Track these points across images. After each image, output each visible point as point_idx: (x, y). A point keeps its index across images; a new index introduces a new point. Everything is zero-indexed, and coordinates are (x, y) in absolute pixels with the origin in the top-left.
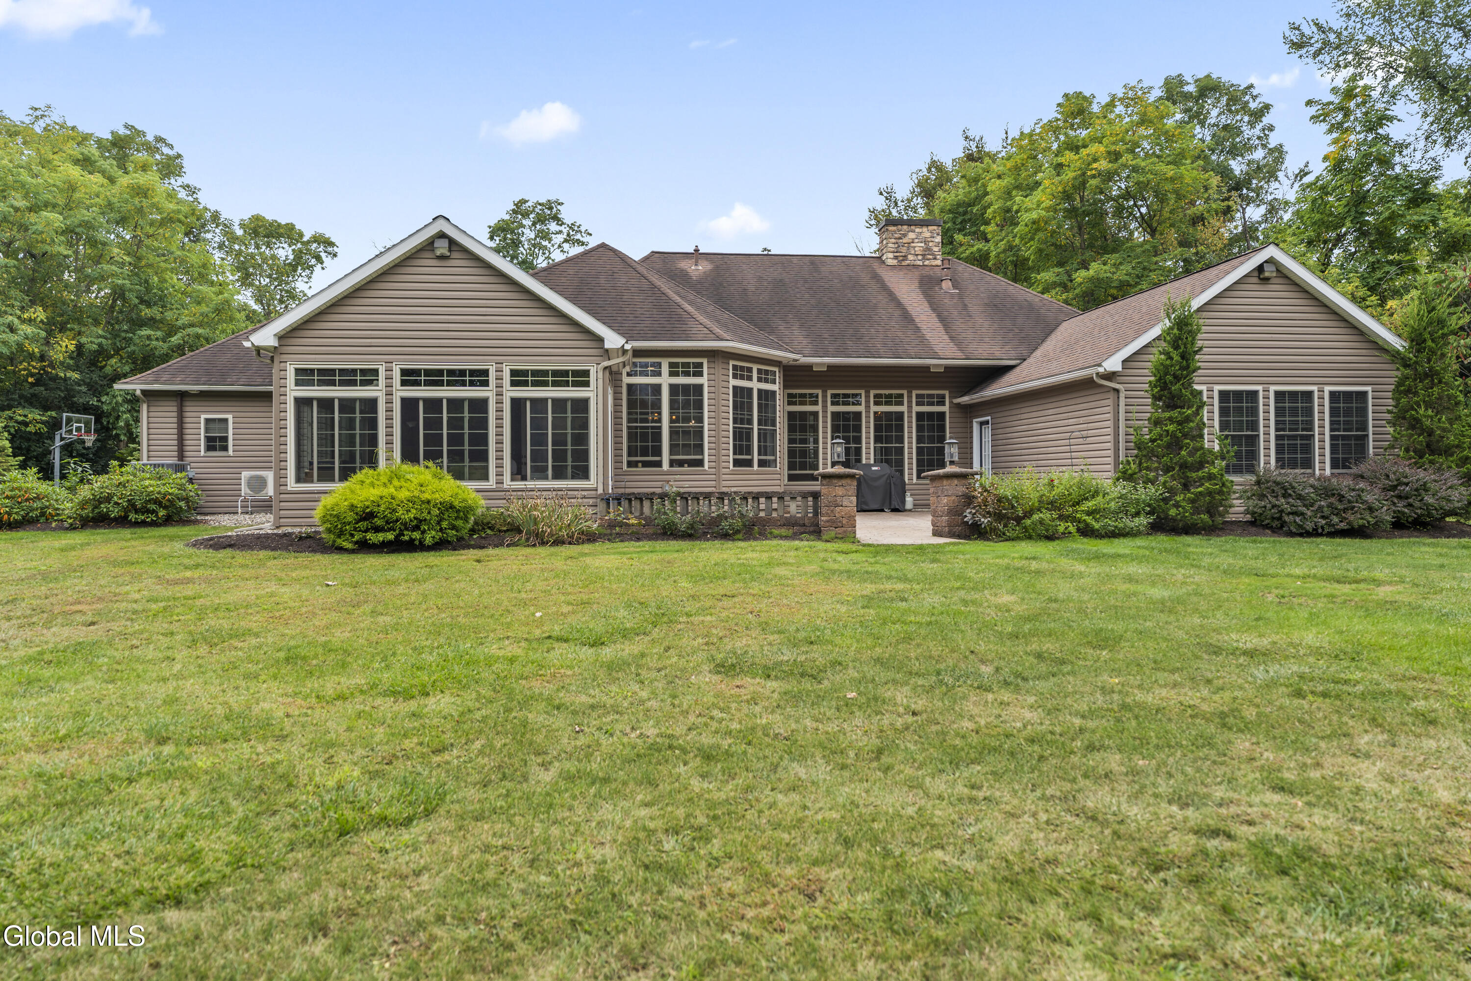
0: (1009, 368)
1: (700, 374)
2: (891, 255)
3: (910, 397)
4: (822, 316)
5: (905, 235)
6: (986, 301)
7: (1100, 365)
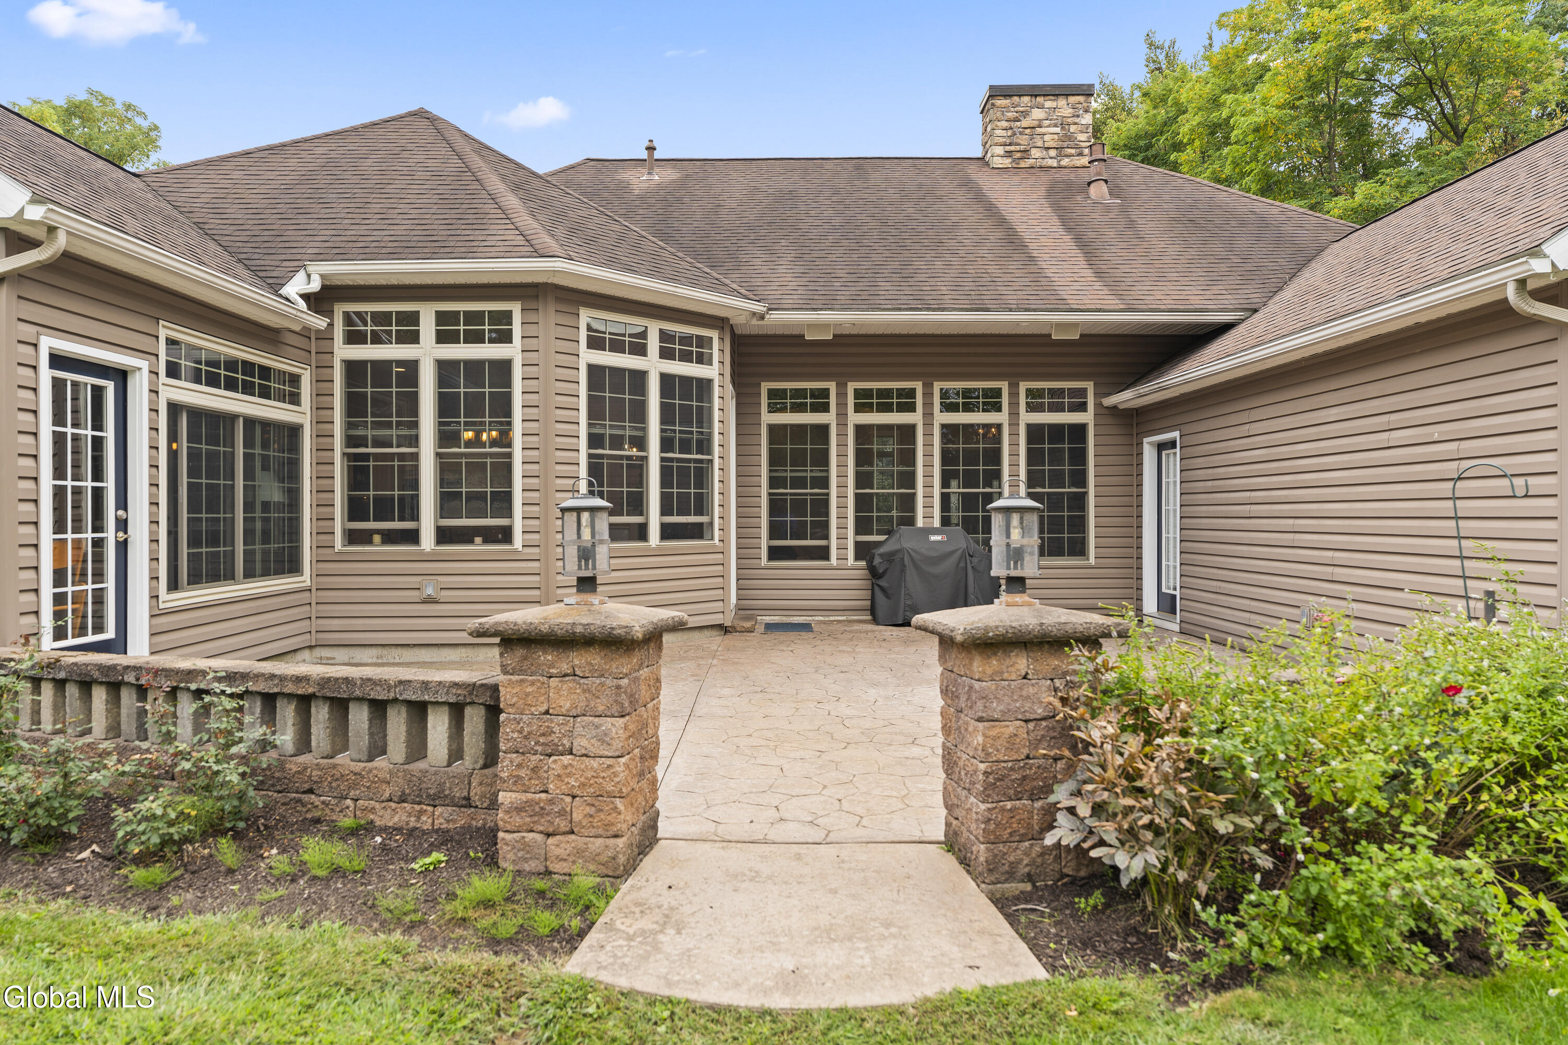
0: (1225, 328)
1: (505, 337)
2: (999, 150)
3: (1014, 395)
4: (845, 243)
5: (1025, 114)
6: (1173, 214)
7: (1535, 251)
